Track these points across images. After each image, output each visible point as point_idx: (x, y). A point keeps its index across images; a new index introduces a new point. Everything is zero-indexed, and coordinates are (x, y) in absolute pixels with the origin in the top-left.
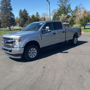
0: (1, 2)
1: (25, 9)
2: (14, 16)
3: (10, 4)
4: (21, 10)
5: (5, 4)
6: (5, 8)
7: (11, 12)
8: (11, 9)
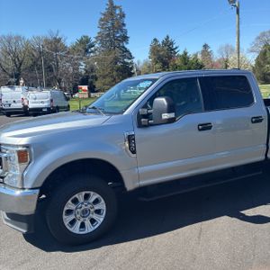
0: (101, 20)
1: (168, 37)
2: (131, 57)
3: (124, 25)
4: (155, 40)
5: (109, 25)
6: (108, 35)
7: (124, 47)
8: (125, 38)
